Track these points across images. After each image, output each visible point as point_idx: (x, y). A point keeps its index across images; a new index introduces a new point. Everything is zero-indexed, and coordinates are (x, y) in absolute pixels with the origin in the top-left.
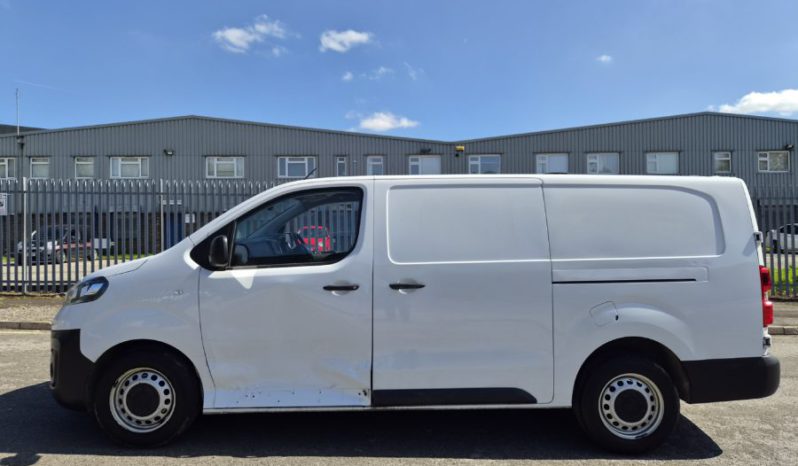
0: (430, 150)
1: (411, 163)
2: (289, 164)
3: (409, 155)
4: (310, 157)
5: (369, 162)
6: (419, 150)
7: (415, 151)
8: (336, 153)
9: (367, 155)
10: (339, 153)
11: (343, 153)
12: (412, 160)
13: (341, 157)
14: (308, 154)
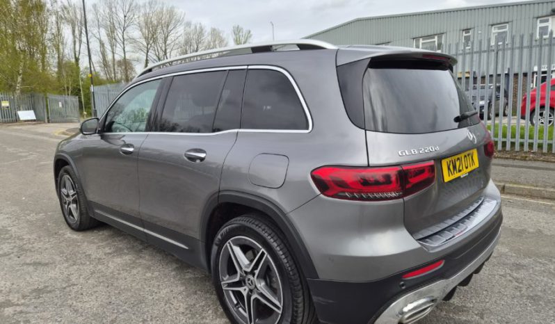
1: (539, 25)
2: (423, 44)
3: (538, 18)
4: (440, 35)
5: (495, 30)
6: (549, 11)
7: (544, 14)
8: (462, 28)
9: (492, 25)
10: (465, 28)
11: (469, 27)
12: (541, 22)
13: (467, 30)
14: (439, 32)
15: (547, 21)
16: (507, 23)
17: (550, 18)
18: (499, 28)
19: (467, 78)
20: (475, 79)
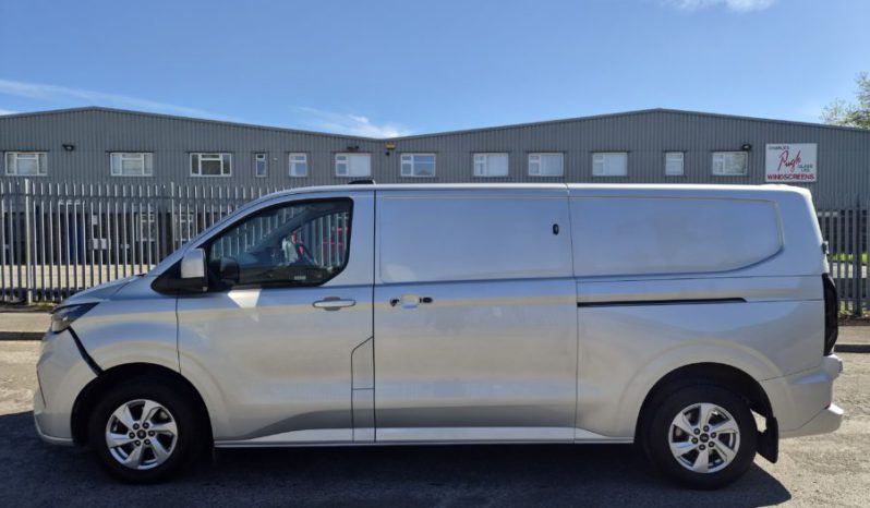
0: (357, 148)
1: (338, 162)
2: (203, 162)
3: (336, 153)
4: (226, 152)
5: (291, 160)
6: (346, 147)
7: (342, 149)
8: (254, 150)
9: (289, 152)
10: (258, 150)
11: (262, 150)
12: (340, 158)
13: (260, 154)
14: (223, 150)
15: (344, 158)
16: (306, 153)
17: (347, 155)
18: (297, 158)
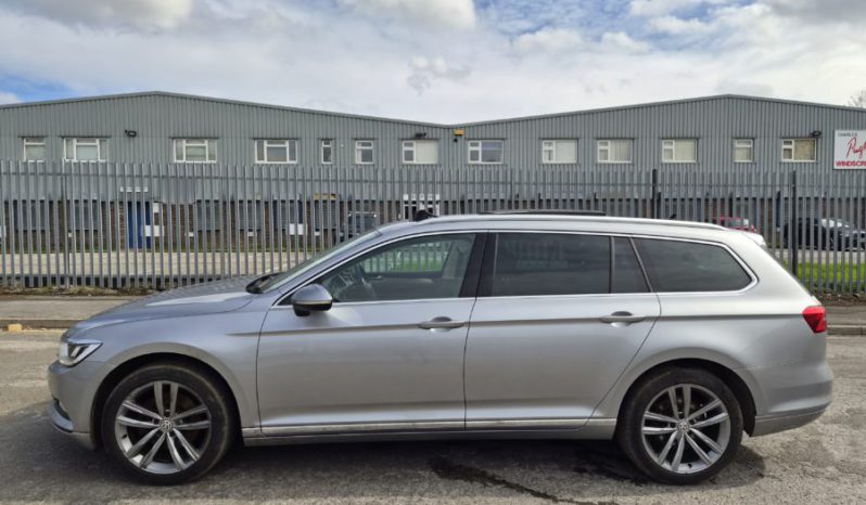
0: (425, 135)
1: (405, 149)
3: (403, 139)
4: (292, 139)
5: (358, 147)
6: (414, 134)
7: (409, 136)
8: (321, 136)
9: (356, 139)
10: (324, 137)
11: (329, 137)
12: (406, 145)
13: (327, 141)
14: (290, 136)
15: (411, 145)
16: (373, 139)
17: (414, 142)
18: (363, 145)
19: (333, 202)
20: (341, 203)
